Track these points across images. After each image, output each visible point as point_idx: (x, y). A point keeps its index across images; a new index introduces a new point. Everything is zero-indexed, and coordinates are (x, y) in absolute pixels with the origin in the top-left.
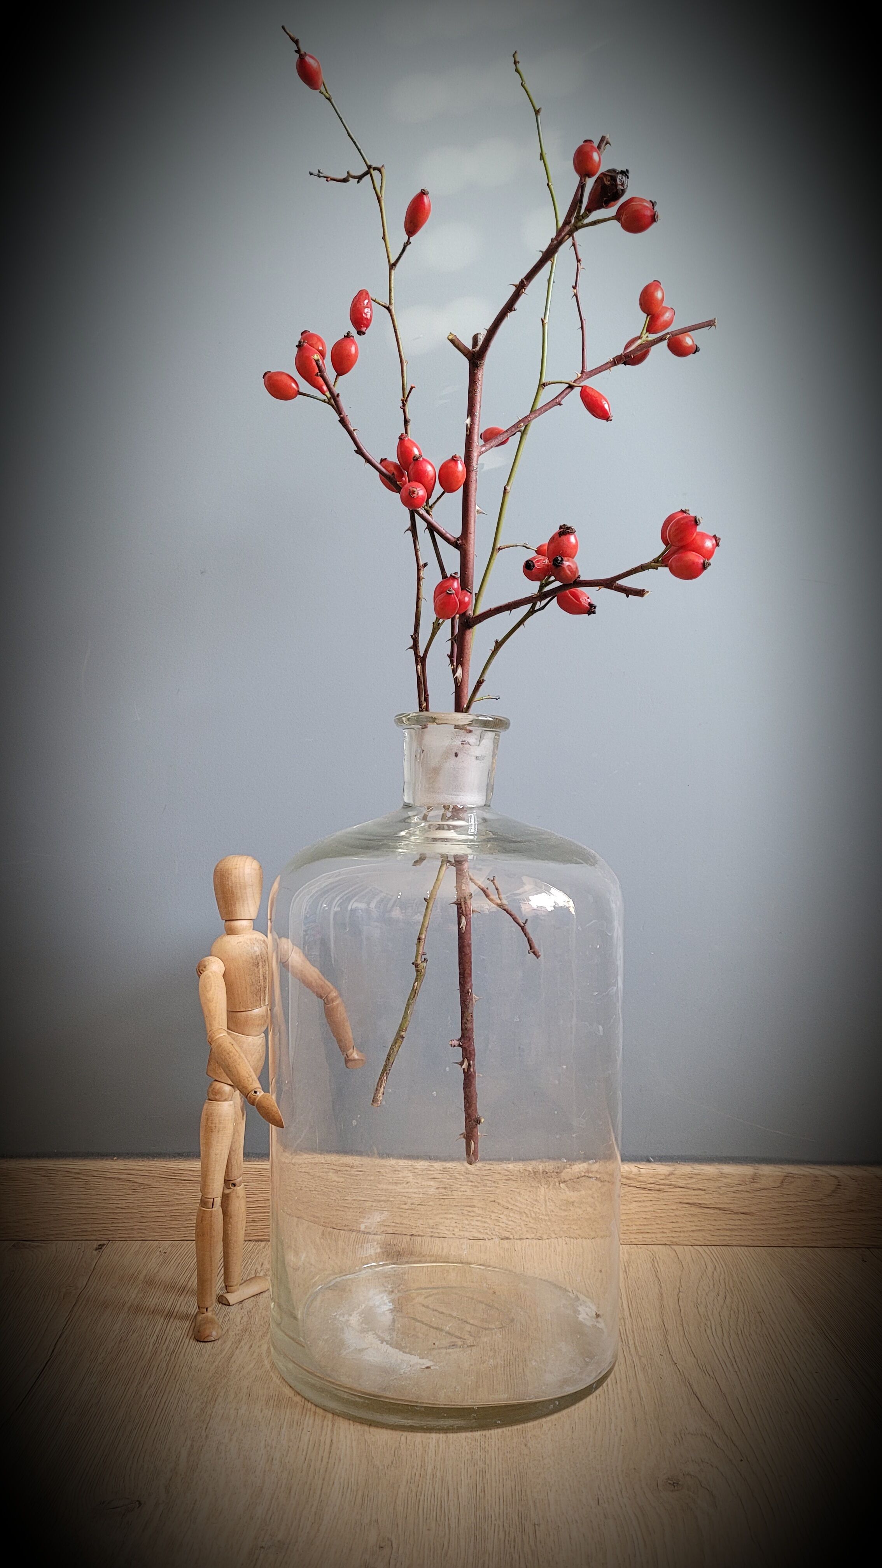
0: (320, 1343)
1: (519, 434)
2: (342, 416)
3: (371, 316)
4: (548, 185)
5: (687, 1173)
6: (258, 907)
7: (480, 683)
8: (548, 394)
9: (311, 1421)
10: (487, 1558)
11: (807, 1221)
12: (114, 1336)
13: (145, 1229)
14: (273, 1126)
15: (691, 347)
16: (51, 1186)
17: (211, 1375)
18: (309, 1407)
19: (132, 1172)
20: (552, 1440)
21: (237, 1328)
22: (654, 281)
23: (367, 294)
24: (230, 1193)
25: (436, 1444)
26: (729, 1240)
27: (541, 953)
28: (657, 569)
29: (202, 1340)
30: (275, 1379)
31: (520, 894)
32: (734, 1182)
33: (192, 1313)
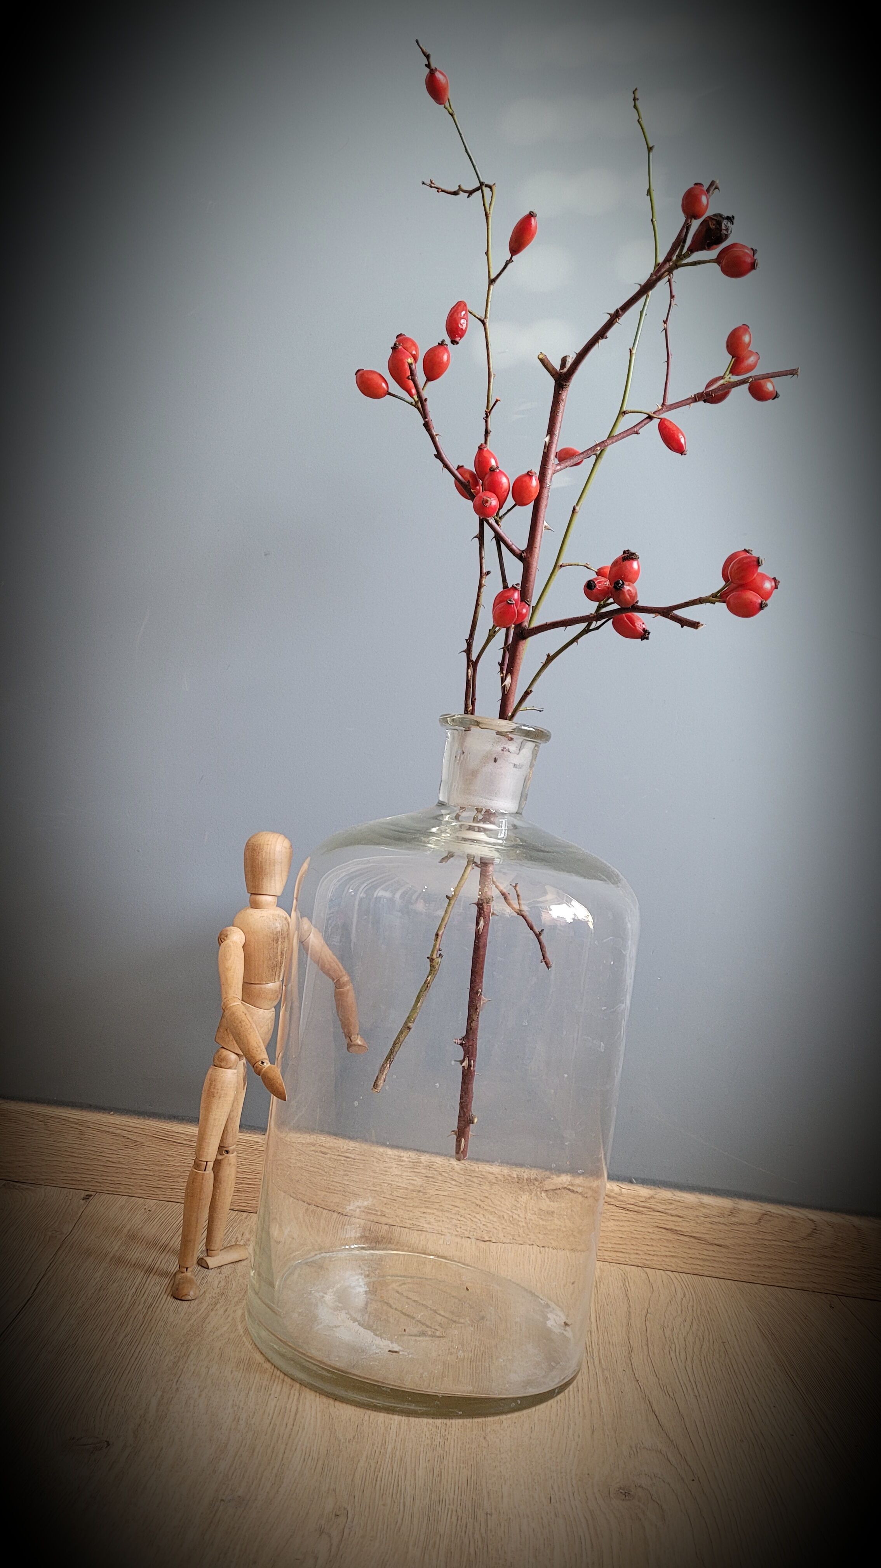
0: (295, 1315)
1: (594, 457)
2: (427, 420)
3: (466, 328)
4: (652, 220)
5: (667, 1198)
6: (284, 884)
7: (527, 693)
8: (627, 422)
9: (278, 1389)
10: (438, 1539)
11: (779, 1260)
12: (94, 1284)
13: (132, 1186)
14: (275, 1097)
15: (771, 392)
16: (47, 1132)
17: (185, 1332)
18: (278, 1375)
19: (126, 1128)
20: (510, 1437)
21: (214, 1291)
22: (743, 325)
23: (465, 305)
24: (223, 1159)
25: (398, 1426)
26: (701, 1270)
27: (553, 964)
28: (714, 603)
29: (179, 1298)
30: (247, 1344)
31: (541, 902)
32: (713, 1213)
33: (172, 1271)
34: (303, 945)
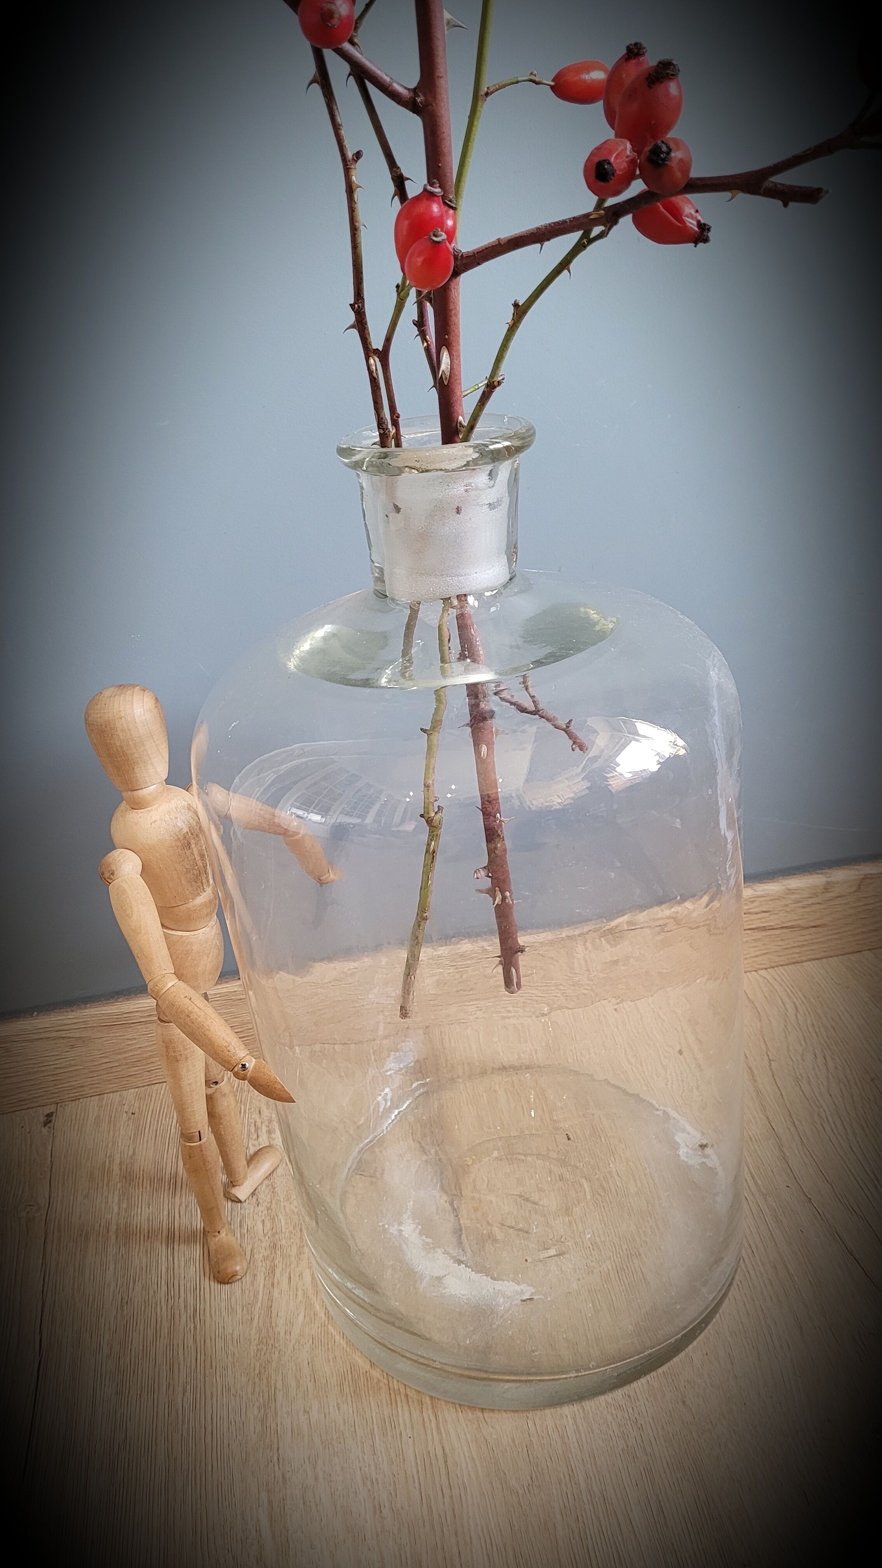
12: (111, 1298)
13: (99, 1083)
17: (255, 1347)
18: (396, 1388)
21: (263, 1245)
24: (213, 1094)
26: (800, 957)
27: (587, 744)
29: (225, 1280)
32: (804, 896)
33: (198, 1227)
34: (224, 821)
